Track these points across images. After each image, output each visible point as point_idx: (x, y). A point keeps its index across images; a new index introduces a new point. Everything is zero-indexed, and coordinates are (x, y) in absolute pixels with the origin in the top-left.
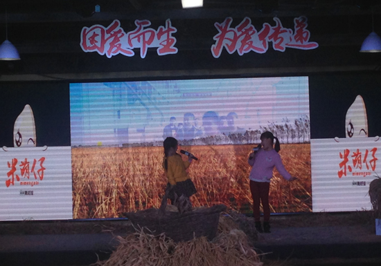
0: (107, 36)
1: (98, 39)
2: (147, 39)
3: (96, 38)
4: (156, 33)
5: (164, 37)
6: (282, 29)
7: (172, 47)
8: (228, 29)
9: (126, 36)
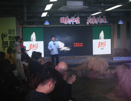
0: (65, 19)
1: (64, 20)
2: (74, 20)
3: (63, 20)
4: (76, 19)
5: (77, 20)
6: (101, 18)
7: (79, 22)
8: (90, 18)
9: (69, 19)
